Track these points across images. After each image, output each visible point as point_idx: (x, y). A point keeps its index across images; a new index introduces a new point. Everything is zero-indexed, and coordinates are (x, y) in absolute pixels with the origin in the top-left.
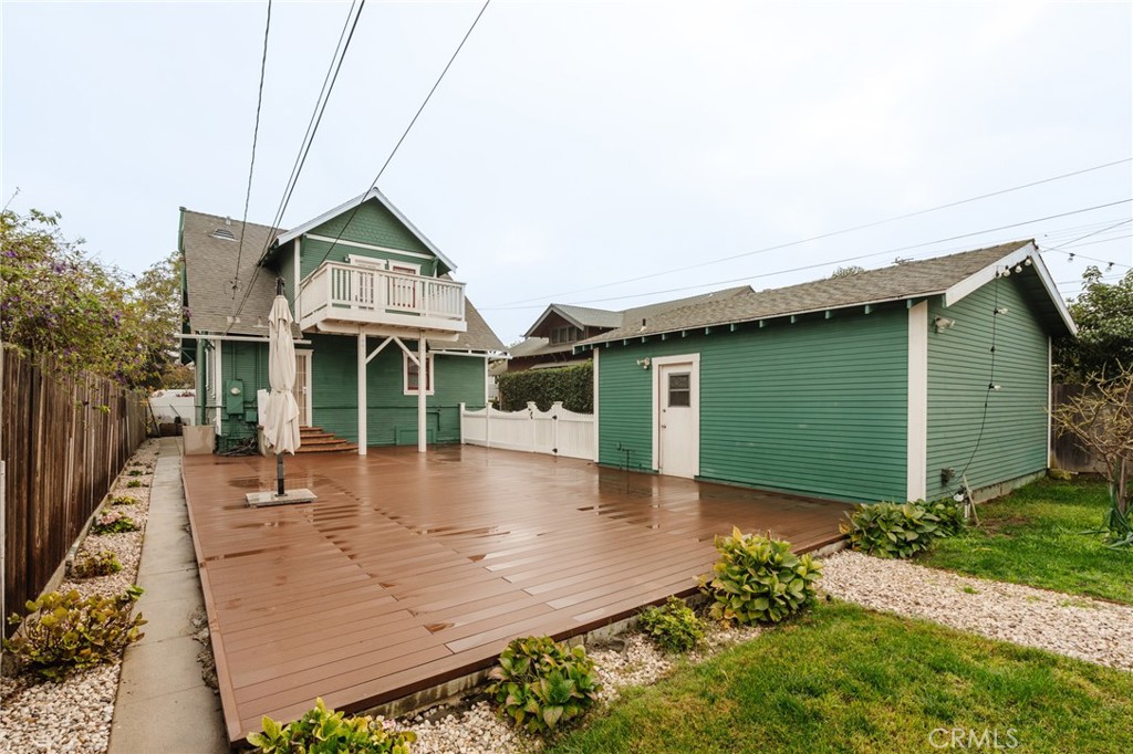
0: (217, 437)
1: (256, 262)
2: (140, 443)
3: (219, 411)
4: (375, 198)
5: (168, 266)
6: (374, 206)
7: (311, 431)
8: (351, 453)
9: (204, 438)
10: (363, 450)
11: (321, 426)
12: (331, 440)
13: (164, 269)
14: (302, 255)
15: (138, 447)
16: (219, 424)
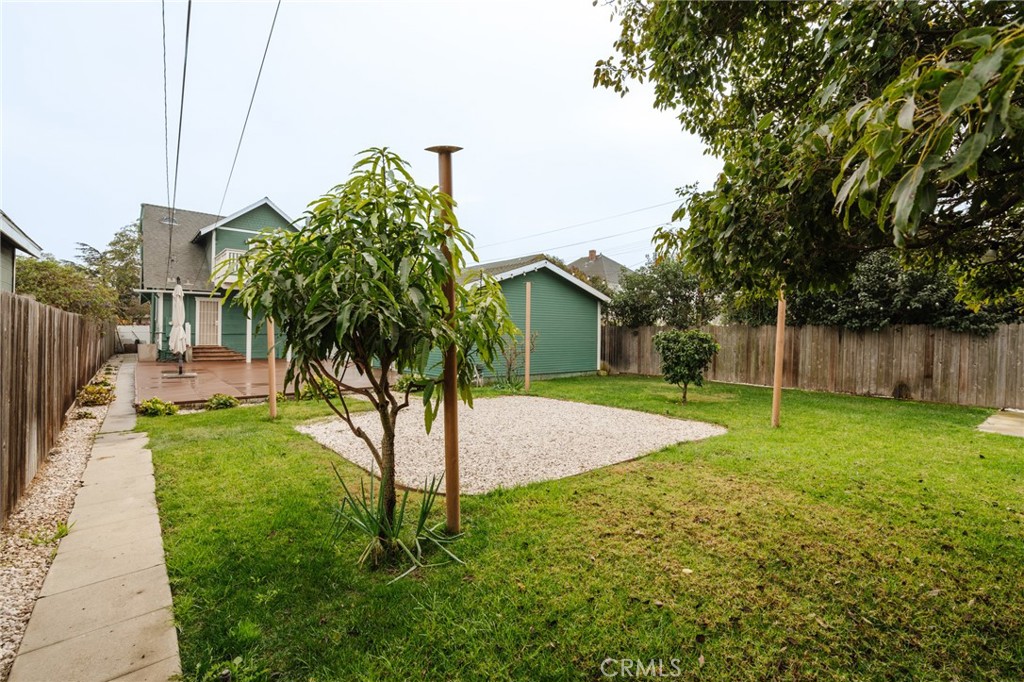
0: (160, 351)
1: (190, 240)
2: (110, 356)
3: (161, 335)
4: (266, 204)
5: (134, 229)
6: (266, 209)
7: (219, 348)
8: (243, 361)
9: (151, 351)
10: (249, 360)
11: (227, 345)
12: (232, 354)
13: (131, 231)
14: (217, 240)
15: (109, 358)
16: (160, 343)
